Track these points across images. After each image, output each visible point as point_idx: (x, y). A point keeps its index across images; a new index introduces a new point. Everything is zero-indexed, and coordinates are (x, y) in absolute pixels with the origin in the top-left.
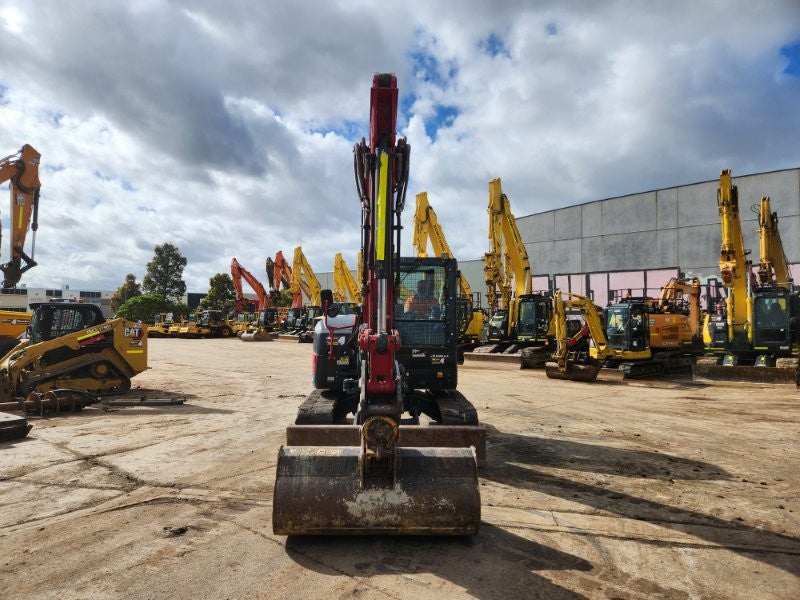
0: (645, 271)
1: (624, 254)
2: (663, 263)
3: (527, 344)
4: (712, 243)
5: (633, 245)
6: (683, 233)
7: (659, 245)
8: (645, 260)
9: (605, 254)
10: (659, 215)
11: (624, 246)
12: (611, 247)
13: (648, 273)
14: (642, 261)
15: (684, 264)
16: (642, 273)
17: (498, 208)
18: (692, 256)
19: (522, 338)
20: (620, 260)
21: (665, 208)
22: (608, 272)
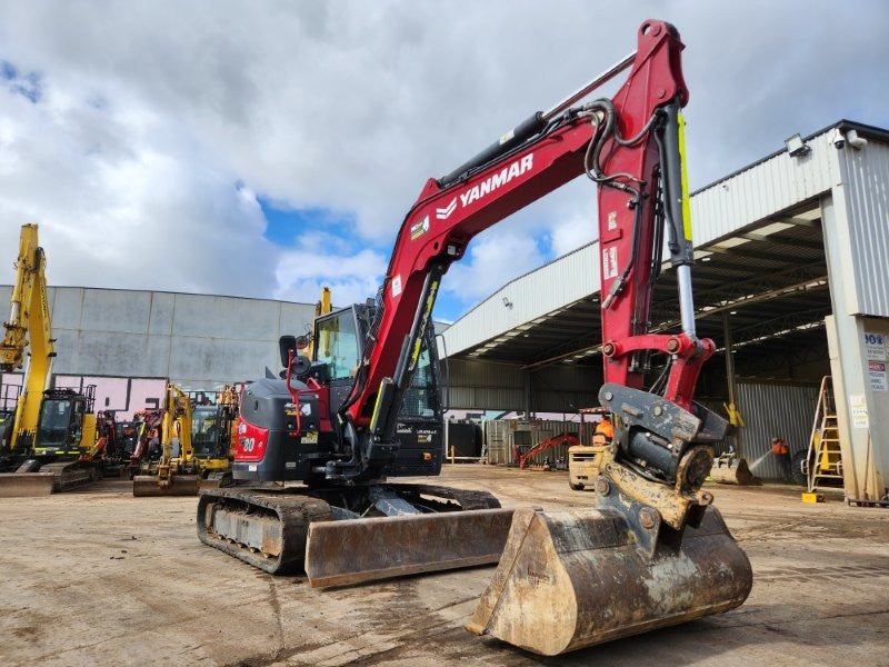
0: (130, 379)
1: (107, 355)
2: (152, 371)
3: (50, 458)
4: (204, 357)
5: (119, 346)
6: (176, 341)
7: (149, 351)
8: (131, 366)
9: (81, 354)
10: (153, 317)
11: (107, 346)
12: (90, 346)
13: (133, 381)
14: (128, 366)
15: (174, 375)
16: (127, 380)
17: (31, 262)
18: (183, 368)
19: (42, 451)
20: (100, 363)
21: (160, 312)
22: (82, 376)
